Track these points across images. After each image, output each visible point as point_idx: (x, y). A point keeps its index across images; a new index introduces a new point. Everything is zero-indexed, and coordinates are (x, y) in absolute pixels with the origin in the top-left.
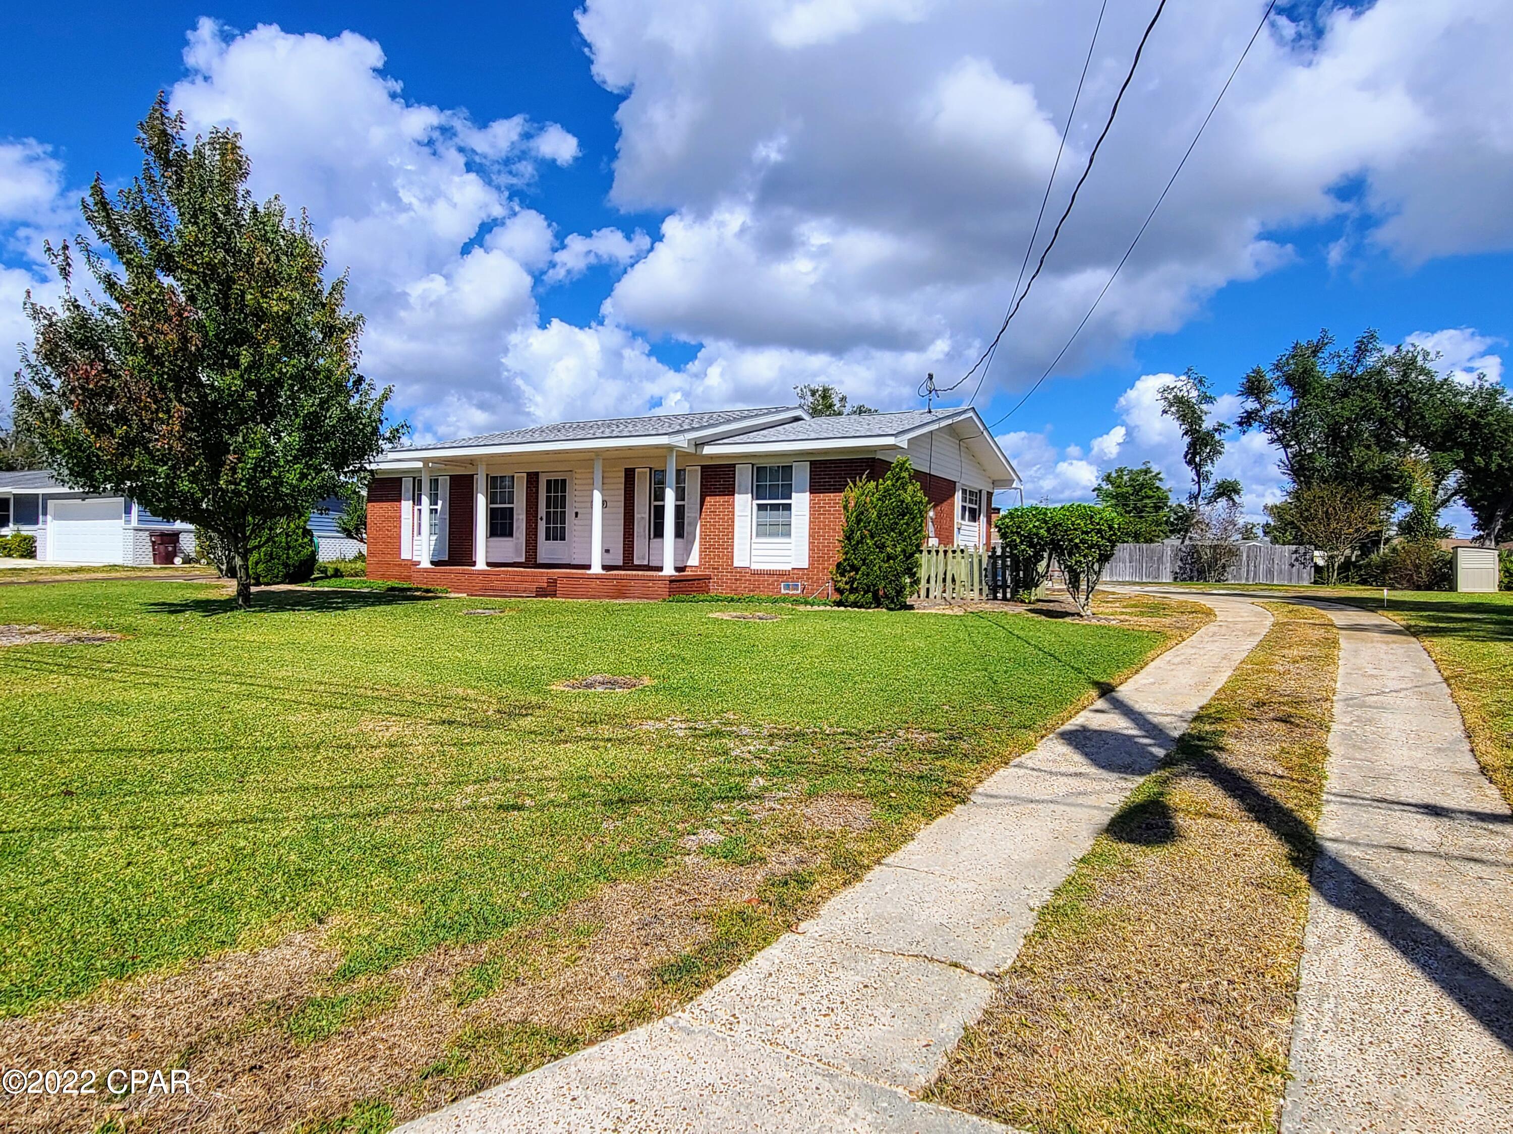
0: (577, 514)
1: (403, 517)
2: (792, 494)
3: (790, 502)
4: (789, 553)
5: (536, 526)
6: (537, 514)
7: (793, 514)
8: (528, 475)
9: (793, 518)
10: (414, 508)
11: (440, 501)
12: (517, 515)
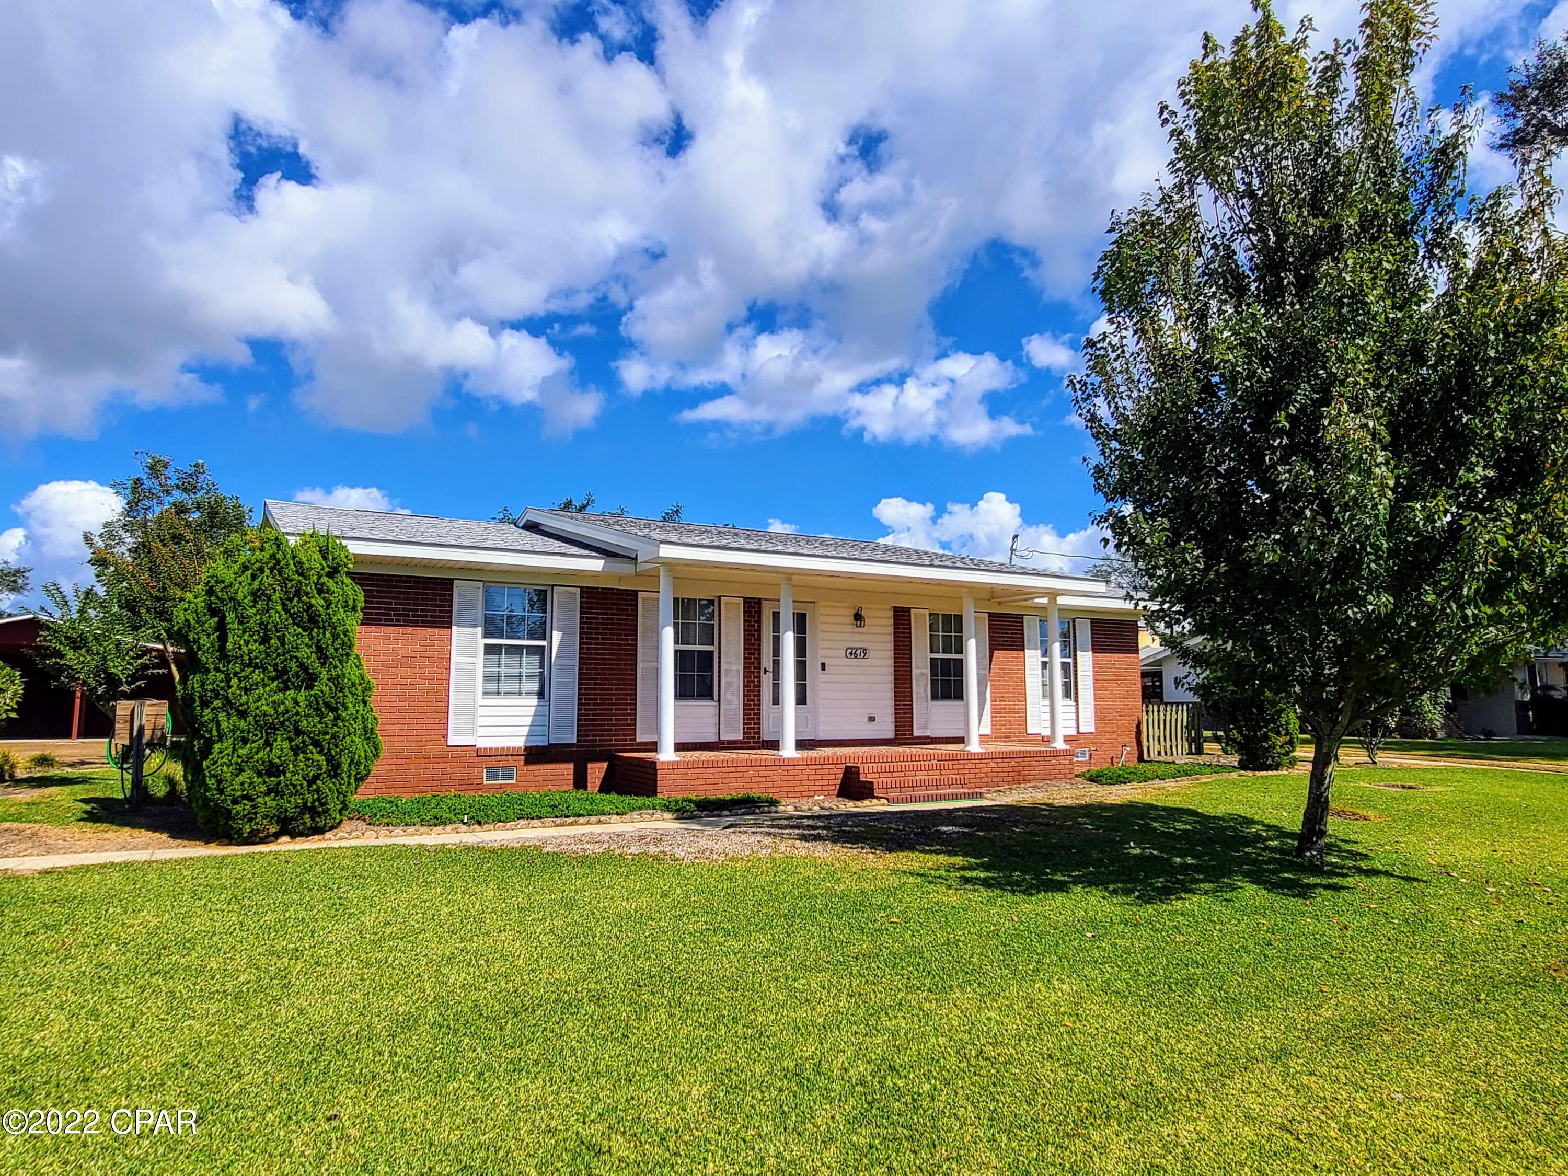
0: (823, 665)
1: (454, 659)
2: (1075, 652)
3: (1070, 660)
4: (1073, 716)
5: (759, 682)
6: (759, 663)
7: (1076, 675)
8: (745, 602)
9: (1076, 678)
10: (483, 642)
11: (555, 633)
12: (727, 663)
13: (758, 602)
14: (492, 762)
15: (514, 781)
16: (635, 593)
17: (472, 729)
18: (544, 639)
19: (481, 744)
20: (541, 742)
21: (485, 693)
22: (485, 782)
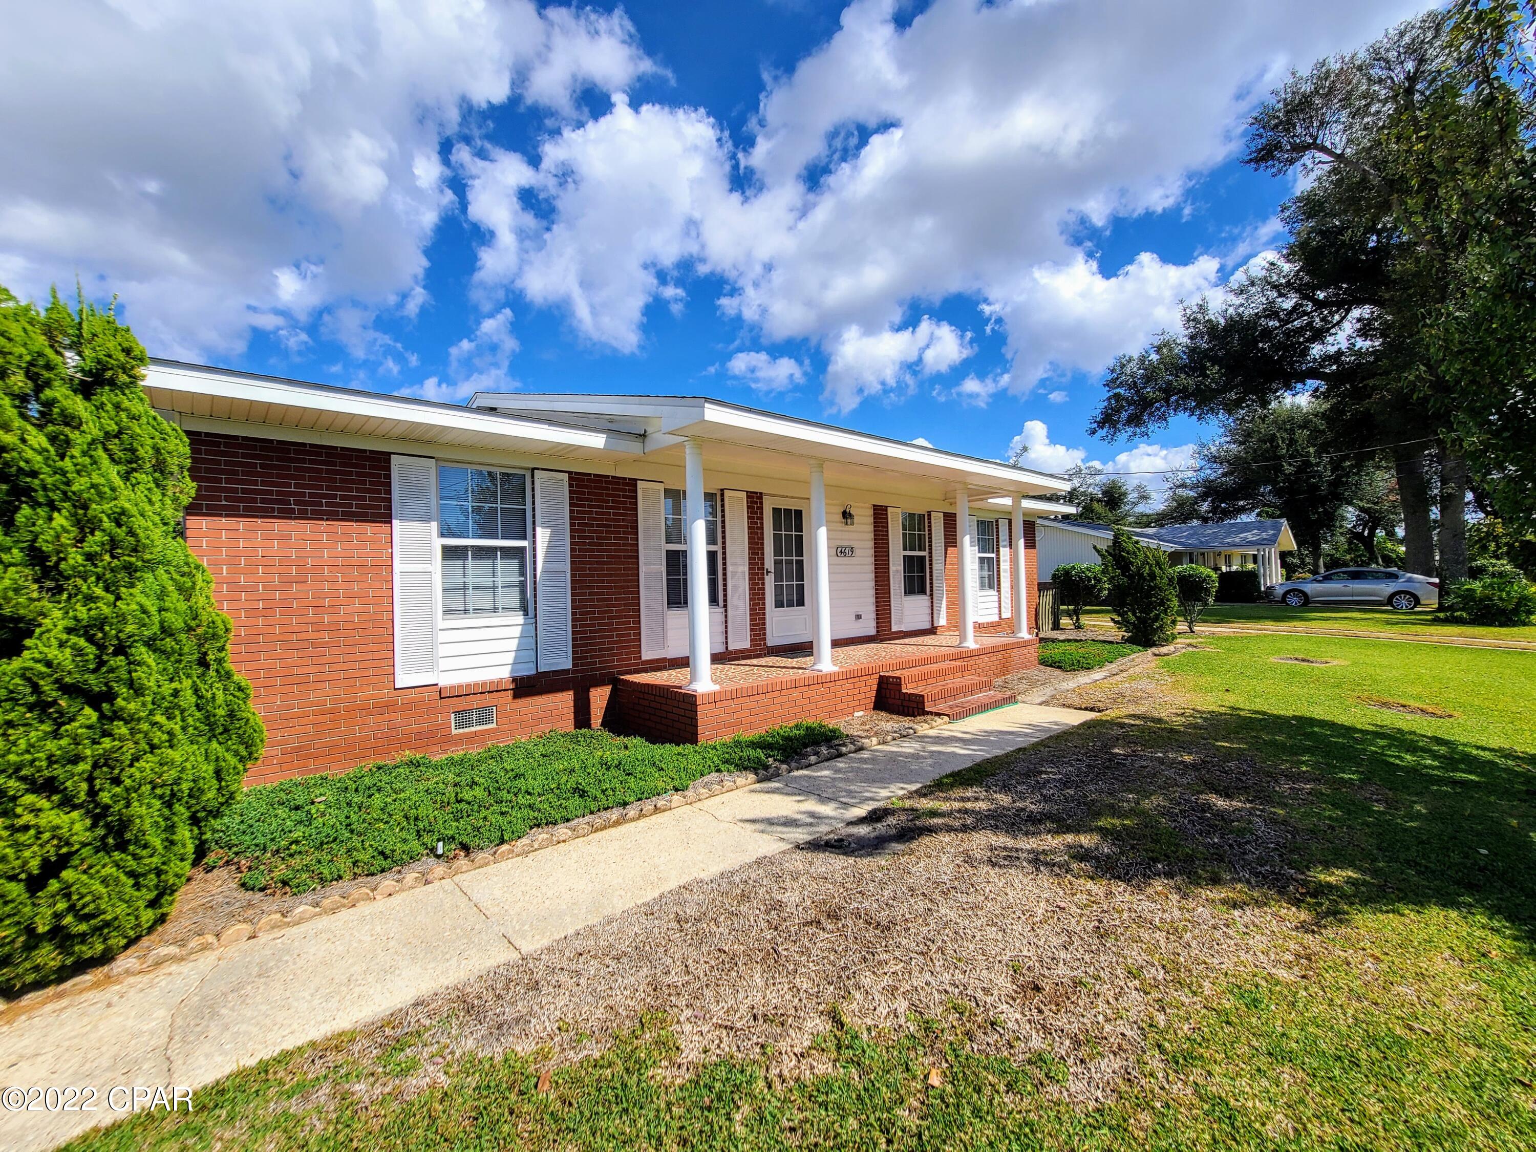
1: (398, 567)
2: (998, 548)
3: (993, 555)
4: (996, 605)
5: (763, 584)
6: (763, 564)
7: (998, 568)
8: (748, 497)
9: (999, 571)
10: (439, 543)
11: (539, 530)
12: (732, 565)
13: (760, 496)
14: (462, 704)
15: (494, 725)
16: (633, 483)
17: (430, 662)
18: (524, 538)
19: (446, 680)
20: (528, 670)
21: (446, 612)
22: (454, 732)
